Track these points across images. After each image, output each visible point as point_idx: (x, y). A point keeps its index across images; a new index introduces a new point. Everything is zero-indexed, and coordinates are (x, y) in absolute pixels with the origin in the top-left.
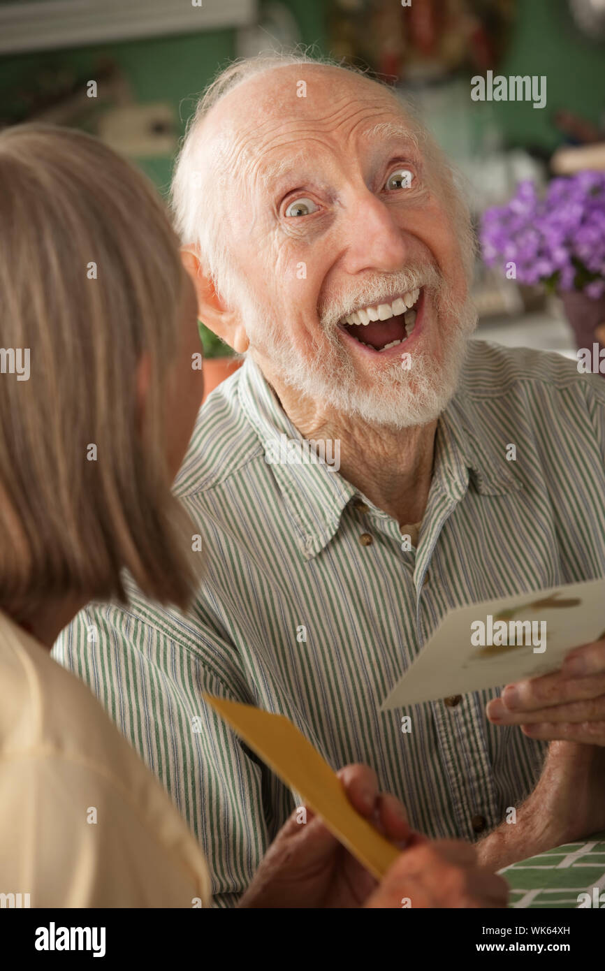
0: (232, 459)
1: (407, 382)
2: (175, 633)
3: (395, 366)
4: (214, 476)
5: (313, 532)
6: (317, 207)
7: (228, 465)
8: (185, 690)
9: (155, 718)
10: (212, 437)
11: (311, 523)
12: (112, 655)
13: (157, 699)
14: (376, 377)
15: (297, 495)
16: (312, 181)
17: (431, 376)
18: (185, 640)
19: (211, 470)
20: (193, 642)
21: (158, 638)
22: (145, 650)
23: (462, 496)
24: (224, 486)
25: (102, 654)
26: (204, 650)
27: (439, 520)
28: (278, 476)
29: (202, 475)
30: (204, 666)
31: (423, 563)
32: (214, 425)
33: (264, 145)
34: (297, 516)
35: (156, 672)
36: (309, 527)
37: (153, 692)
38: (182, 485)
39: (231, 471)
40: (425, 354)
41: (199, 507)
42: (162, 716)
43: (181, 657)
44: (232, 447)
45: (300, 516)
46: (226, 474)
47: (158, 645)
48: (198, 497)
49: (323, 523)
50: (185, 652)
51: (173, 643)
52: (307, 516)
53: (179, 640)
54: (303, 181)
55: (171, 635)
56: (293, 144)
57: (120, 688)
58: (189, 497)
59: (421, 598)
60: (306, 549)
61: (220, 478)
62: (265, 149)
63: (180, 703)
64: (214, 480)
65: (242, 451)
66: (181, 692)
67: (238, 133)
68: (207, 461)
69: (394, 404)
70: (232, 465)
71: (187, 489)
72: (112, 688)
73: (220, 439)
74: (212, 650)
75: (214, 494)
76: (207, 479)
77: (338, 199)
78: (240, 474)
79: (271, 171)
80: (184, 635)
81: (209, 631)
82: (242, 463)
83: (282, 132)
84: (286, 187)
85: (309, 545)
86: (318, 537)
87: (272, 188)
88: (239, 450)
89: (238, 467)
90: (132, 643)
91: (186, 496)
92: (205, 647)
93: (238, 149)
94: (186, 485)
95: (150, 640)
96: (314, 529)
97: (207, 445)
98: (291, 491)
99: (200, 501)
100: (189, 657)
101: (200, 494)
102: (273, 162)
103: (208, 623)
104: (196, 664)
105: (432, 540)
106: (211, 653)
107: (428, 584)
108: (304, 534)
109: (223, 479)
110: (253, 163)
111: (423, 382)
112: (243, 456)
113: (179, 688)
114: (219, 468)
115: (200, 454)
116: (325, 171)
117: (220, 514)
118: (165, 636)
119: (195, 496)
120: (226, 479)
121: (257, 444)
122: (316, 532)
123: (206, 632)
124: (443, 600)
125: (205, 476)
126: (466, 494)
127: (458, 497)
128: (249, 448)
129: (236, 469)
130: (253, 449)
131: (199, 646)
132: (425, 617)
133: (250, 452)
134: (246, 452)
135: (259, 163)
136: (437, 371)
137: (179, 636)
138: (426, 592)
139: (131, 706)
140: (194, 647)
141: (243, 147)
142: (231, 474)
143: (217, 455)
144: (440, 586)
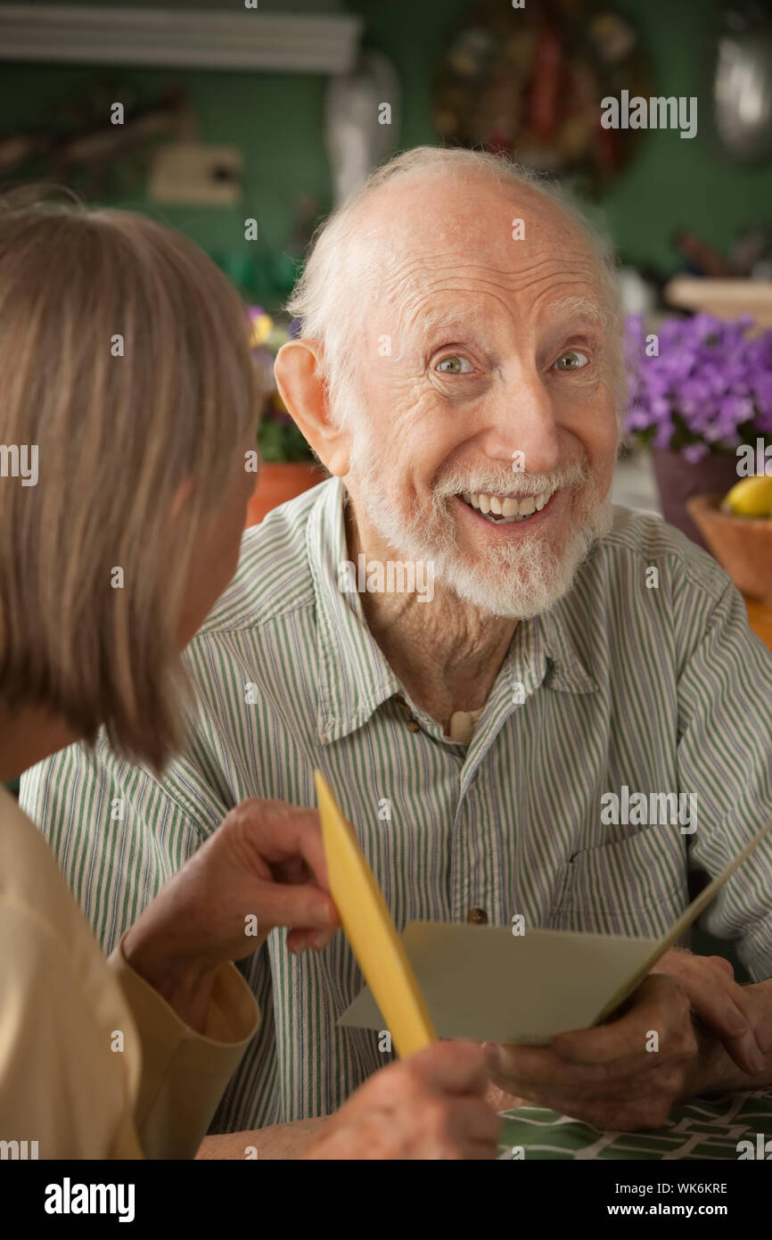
0: (278, 601)
1: (517, 567)
2: (173, 789)
3: (509, 545)
4: (253, 615)
5: (337, 714)
6: (472, 369)
7: (272, 606)
8: (171, 856)
9: (129, 878)
10: (263, 568)
11: (340, 704)
12: (96, 796)
13: (135, 857)
14: (485, 552)
15: (335, 667)
16: (478, 341)
17: (546, 568)
18: (183, 799)
19: (252, 607)
20: (192, 804)
21: (153, 790)
22: (135, 800)
23: (534, 690)
24: (261, 630)
25: (84, 792)
26: (202, 816)
27: (503, 713)
28: (322, 637)
29: (240, 611)
30: (199, 834)
31: (476, 759)
32: (267, 554)
33: (436, 282)
34: (326, 690)
35: (142, 827)
36: (336, 707)
37: (133, 847)
38: (215, 618)
39: (274, 614)
40: (544, 541)
41: (230, 648)
42: (137, 877)
43: (175, 819)
44: (282, 586)
45: (330, 692)
46: (268, 616)
47: (151, 799)
48: (230, 636)
49: (353, 709)
50: (180, 813)
51: (169, 800)
52: (338, 695)
53: (176, 798)
54: (467, 338)
55: (168, 790)
56: (470, 294)
57: (97, 834)
58: (220, 634)
59: (465, 799)
60: (324, 731)
61: (259, 619)
62: (436, 287)
63: (160, 868)
64: (252, 620)
65: (292, 595)
66: (165, 857)
67: (408, 254)
68: (249, 595)
69: (497, 588)
70: (276, 608)
71: (219, 624)
72: (87, 832)
73: (270, 573)
74: (211, 817)
75: (248, 636)
76: (244, 617)
77: (500, 367)
78: (283, 621)
79: (435, 316)
80: (183, 794)
81: (212, 794)
82: (289, 608)
83: (461, 276)
84: (447, 339)
85: (329, 728)
86: (341, 723)
87: (432, 334)
88: (289, 592)
89: (284, 611)
90: (122, 788)
91: (217, 632)
92: (205, 812)
93: (404, 273)
94: (219, 619)
95: (144, 790)
96: (340, 712)
97: (254, 576)
98: (330, 659)
99: (232, 640)
100: (183, 820)
101: (233, 633)
102: (442, 307)
103: (214, 785)
104: (189, 829)
105: (490, 735)
106: (210, 820)
107: (474, 783)
108: (327, 713)
109: (263, 621)
110: (417, 299)
111: (536, 572)
112: (291, 601)
113: (164, 853)
114: (261, 607)
115: (243, 585)
116: (498, 336)
117: (252, 659)
118: (161, 790)
119: (227, 634)
120: (267, 622)
121: (310, 591)
122: (341, 716)
123: (209, 795)
124: (487, 804)
125: (244, 613)
126: (539, 689)
127: (530, 691)
128: (301, 593)
129: (280, 614)
130: (305, 596)
131: (197, 810)
132: (464, 820)
133: (301, 598)
134: (296, 597)
135: (425, 301)
136: (553, 563)
137: (177, 793)
138: (471, 792)
139: (104, 857)
140: (192, 810)
141: (411, 273)
142: (273, 618)
143: (262, 592)
144: (487, 788)
